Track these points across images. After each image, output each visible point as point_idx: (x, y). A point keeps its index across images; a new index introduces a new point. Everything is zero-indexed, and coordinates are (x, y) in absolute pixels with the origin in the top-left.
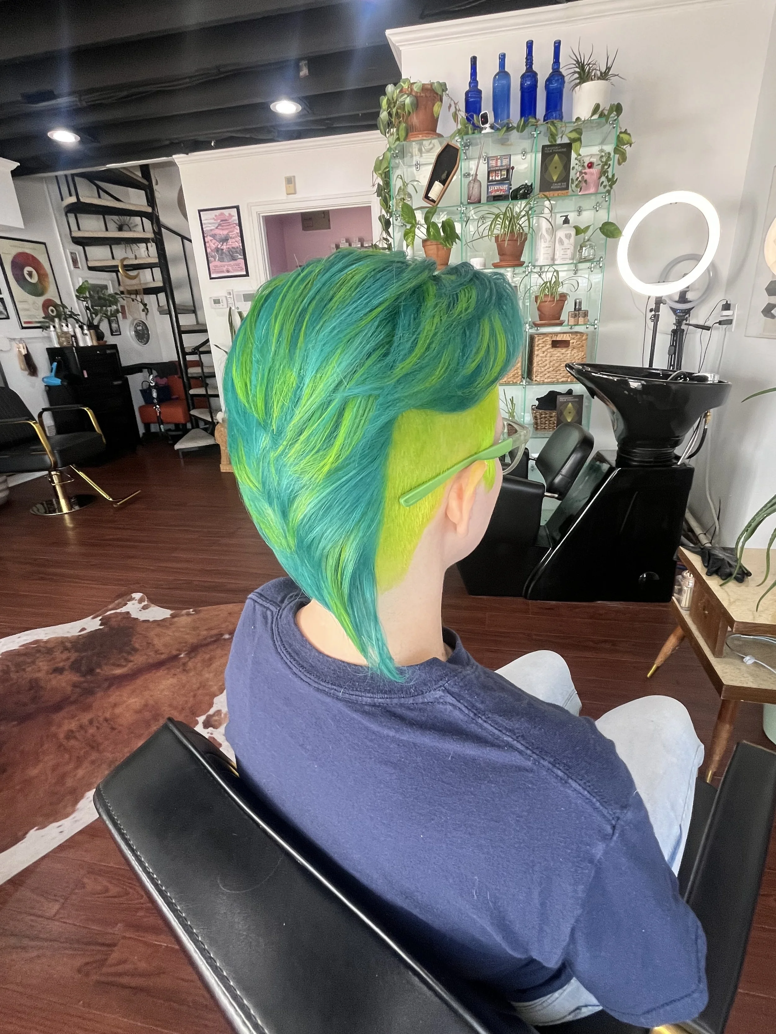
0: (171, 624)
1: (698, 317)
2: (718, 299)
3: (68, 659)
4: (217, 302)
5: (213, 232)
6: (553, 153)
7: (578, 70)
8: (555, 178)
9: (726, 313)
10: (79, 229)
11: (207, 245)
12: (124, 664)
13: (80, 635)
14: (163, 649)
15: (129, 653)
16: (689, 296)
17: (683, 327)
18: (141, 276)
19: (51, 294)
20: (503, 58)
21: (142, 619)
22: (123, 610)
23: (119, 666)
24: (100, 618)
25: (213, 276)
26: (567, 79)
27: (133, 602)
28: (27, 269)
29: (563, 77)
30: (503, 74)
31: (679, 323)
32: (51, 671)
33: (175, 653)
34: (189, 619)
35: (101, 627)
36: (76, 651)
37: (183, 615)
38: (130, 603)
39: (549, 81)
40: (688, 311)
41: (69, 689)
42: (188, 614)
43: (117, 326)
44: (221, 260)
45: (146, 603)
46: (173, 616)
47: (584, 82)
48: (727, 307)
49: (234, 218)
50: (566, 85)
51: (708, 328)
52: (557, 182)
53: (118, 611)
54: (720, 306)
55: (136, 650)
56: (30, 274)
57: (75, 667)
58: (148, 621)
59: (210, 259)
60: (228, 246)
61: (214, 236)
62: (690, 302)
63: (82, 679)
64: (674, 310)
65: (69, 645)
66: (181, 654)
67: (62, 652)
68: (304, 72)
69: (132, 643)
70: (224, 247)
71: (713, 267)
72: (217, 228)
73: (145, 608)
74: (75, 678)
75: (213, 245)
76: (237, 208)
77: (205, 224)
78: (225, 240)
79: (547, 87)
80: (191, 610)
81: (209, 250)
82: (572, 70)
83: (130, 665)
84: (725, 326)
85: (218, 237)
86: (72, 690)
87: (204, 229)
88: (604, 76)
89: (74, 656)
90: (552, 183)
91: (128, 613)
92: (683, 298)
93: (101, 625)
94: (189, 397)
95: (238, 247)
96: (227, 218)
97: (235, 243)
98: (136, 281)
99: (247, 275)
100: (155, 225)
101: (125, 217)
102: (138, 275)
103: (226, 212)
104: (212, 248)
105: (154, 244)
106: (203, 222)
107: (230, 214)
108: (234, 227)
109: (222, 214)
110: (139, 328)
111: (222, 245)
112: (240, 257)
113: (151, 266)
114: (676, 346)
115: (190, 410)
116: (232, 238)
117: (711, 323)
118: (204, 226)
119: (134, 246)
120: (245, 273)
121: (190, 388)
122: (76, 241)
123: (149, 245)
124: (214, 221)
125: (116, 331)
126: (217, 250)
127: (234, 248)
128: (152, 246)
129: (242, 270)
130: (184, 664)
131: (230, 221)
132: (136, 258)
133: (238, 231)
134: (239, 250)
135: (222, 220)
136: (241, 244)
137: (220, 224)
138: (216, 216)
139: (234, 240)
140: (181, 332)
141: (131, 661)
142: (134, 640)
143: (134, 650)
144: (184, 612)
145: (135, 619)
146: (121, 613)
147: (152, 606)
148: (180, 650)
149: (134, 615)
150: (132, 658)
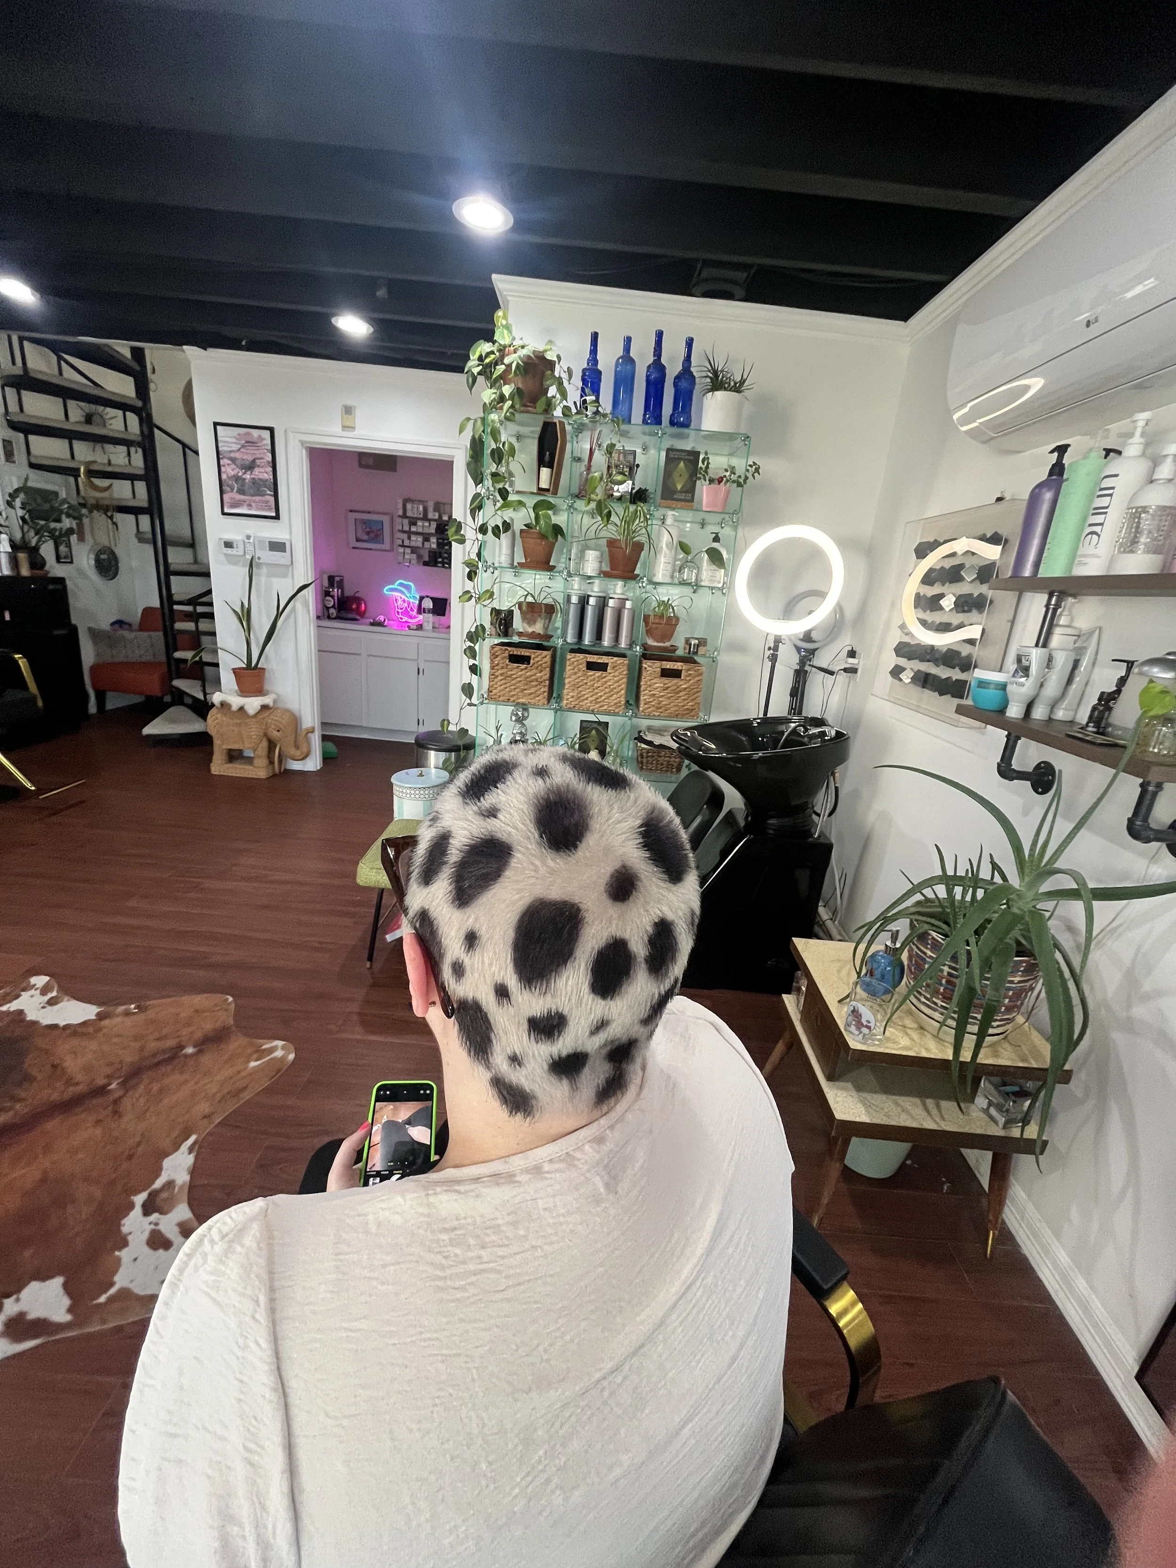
1: (823, 659)
2: (844, 642)
4: (228, 545)
5: (232, 455)
6: (679, 459)
7: (711, 375)
8: (679, 487)
9: (851, 660)
10: (22, 411)
11: (223, 469)
16: (814, 635)
17: (807, 668)
20: (628, 340)
22: (14, 1006)
25: (226, 510)
26: (697, 380)
27: (32, 992)
29: (694, 377)
30: (627, 359)
31: (802, 663)
38: (25, 995)
39: (678, 378)
40: (812, 652)
42: (127, 1013)
44: (241, 492)
45: (54, 994)
46: (100, 1017)
47: (717, 390)
48: (852, 654)
49: (265, 442)
50: (697, 387)
51: (832, 673)
52: (681, 492)
54: (845, 653)
59: (225, 488)
60: (253, 476)
61: (233, 460)
62: (814, 642)
64: (798, 649)
68: (382, 293)
70: (248, 476)
71: (839, 609)
72: (239, 450)
73: (52, 1002)
75: (230, 470)
76: (271, 430)
77: (222, 442)
78: (251, 466)
79: (675, 385)
80: (133, 1006)
81: (224, 476)
82: (704, 374)
84: (849, 674)
85: (238, 462)
87: (220, 449)
88: (737, 388)
90: (675, 492)
91: (21, 1012)
92: (807, 637)
94: (172, 662)
95: (267, 480)
96: (255, 440)
97: (263, 473)
98: (106, 494)
99: (277, 517)
100: (144, 426)
101: (98, 407)
102: (111, 486)
103: (255, 433)
104: (230, 475)
105: (140, 451)
106: (219, 439)
107: (260, 436)
108: (264, 453)
109: (248, 434)
110: (103, 557)
111: (245, 473)
112: (268, 492)
113: (132, 478)
114: (798, 688)
115: (171, 680)
116: (259, 466)
117: (835, 668)
118: (220, 445)
119: (109, 447)
120: (274, 514)
121: (176, 650)
122: (14, 426)
123: (133, 450)
124: (237, 439)
125: (66, 557)
126: (237, 478)
127: (260, 479)
128: (136, 452)
129: (270, 510)
131: (259, 445)
132: (110, 464)
133: (270, 460)
134: (267, 484)
135: (247, 442)
136: (272, 477)
137: (243, 446)
138: (239, 435)
139: (262, 471)
140: (168, 573)
141: (20, 1100)
142: (28, 1061)
143: (28, 1078)
144: (121, 1008)
145: (34, 1023)
146: (8, 1013)
147: (66, 998)
148: (110, 1077)
149: (31, 1015)
150: (23, 1094)
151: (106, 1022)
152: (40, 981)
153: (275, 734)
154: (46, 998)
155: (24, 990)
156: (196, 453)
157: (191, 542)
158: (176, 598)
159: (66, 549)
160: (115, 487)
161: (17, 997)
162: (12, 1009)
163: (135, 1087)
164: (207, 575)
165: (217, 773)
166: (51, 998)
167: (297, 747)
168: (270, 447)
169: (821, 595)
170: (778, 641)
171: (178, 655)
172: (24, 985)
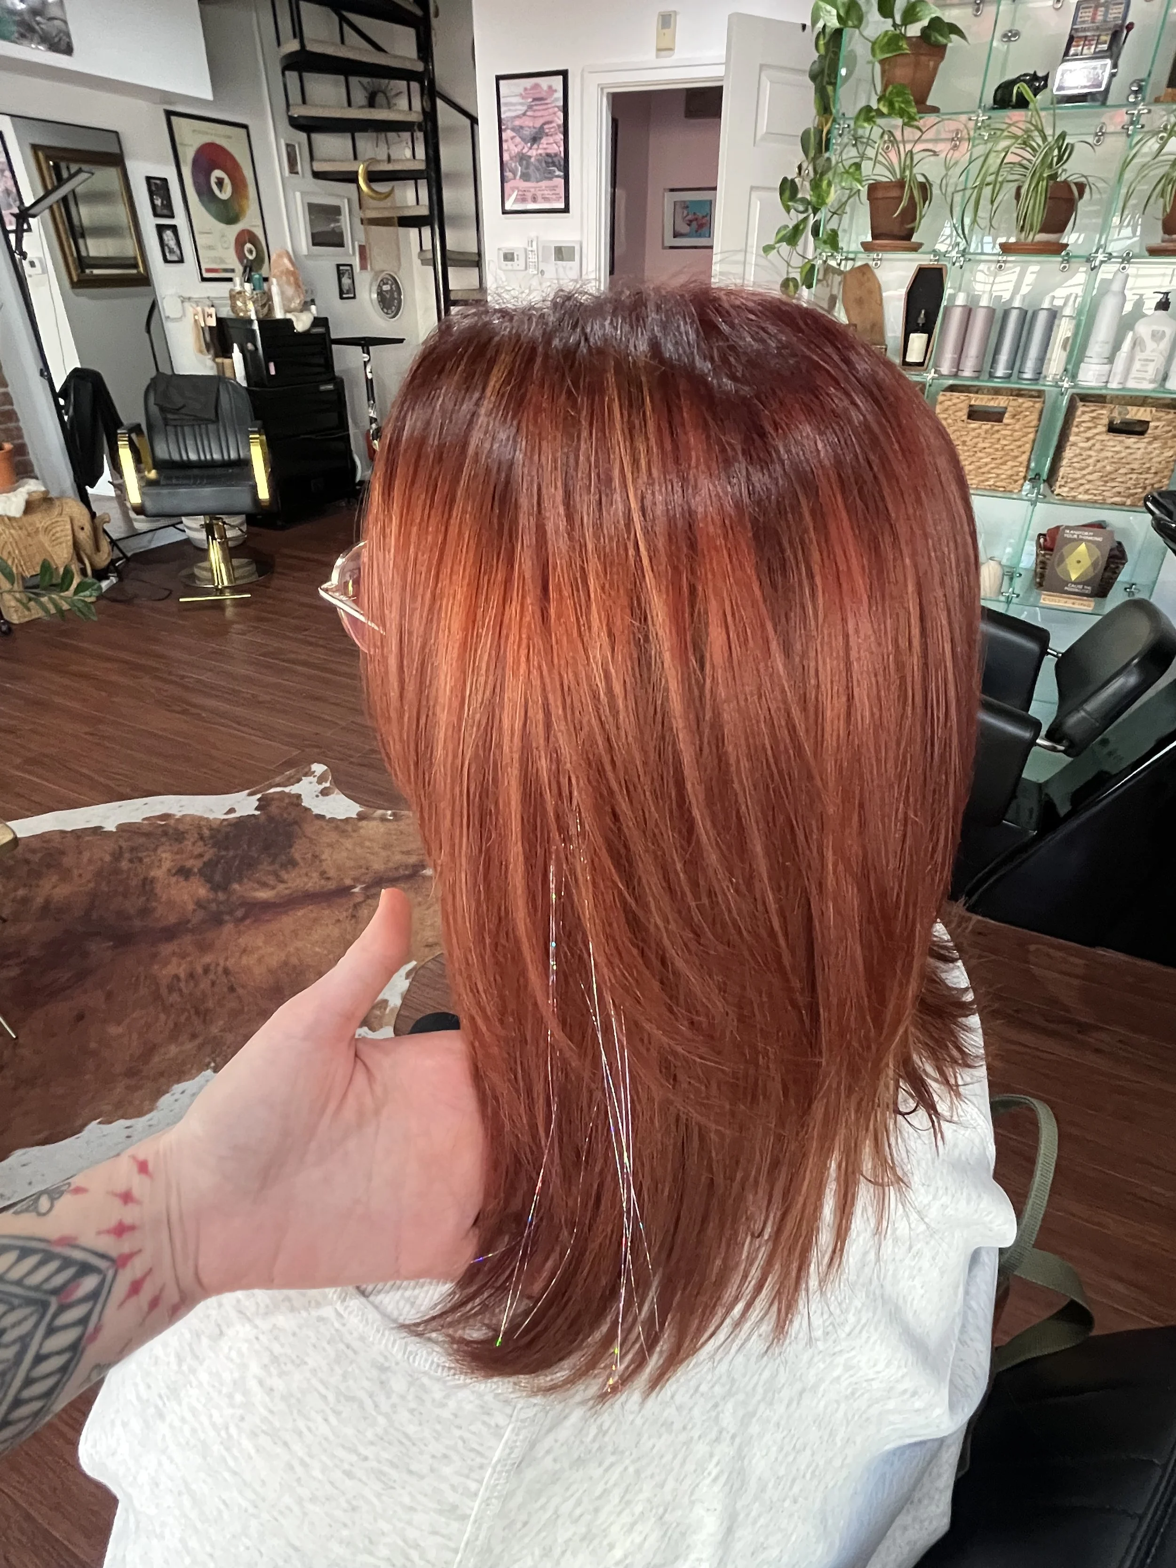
0: (354, 830)
3: (201, 856)
4: (509, 257)
5: (517, 123)
10: (304, 102)
11: (505, 146)
12: (271, 883)
13: (224, 820)
14: (332, 873)
15: (283, 866)
18: (398, 193)
19: (250, 221)
21: (316, 811)
22: (293, 789)
23: (264, 885)
24: (259, 796)
25: (508, 208)
27: (311, 779)
28: (217, 173)
32: (174, 871)
33: (348, 882)
34: (382, 828)
35: (257, 813)
36: (214, 845)
37: (374, 819)
38: (306, 780)
41: (191, 907)
42: (383, 819)
43: (350, 281)
44: (525, 177)
45: (328, 785)
46: (361, 817)
49: (556, 95)
53: (287, 790)
55: (293, 863)
56: (220, 183)
57: (207, 871)
58: (323, 817)
59: (508, 174)
60: (540, 151)
61: (518, 130)
63: (211, 895)
65: (206, 833)
66: (355, 887)
67: (195, 843)
69: (293, 850)
70: (533, 153)
72: (524, 114)
73: (325, 792)
74: (203, 892)
75: (513, 147)
76: (564, 75)
77: (506, 104)
78: (538, 136)
80: (389, 812)
81: (506, 157)
83: (282, 886)
85: (525, 132)
86: (195, 911)
87: (503, 116)
89: (210, 854)
91: (299, 796)
93: (257, 809)
95: (556, 155)
96: (543, 95)
97: (552, 145)
98: (387, 203)
99: (566, 210)
100: (426, 98)
101: (382, 81)
102: (392, 190)
103: (544, 82)
104: (513, 154)
105: (421, 135)
106: (502, 100)
107: (550, 87)
108: (555, 113)
109: (536, 86)
110: (386, 288)
111: (530, 148)
112: (558, 173)
113: (415, 176)
116: (547, 135)
118: (503, 109)
119: (391, 137)
120: (562, 206)
122: (297, 123)
123: (415, 136)
124: (523, 98)
125: (348, 291)
126: (522, 158)
127: (548, 155)
129: (558, 200)
130: (356, 906)
131: (548, 101)
132: (389, 160)
133: (561, 122)
134: (556, 159)
135: (535, 100)
136: (562, 149)
137: (530, 107)
138: (526, 89)
139: (551, 140)
140: (449, 303)
141: (284, 881)
142: (297, 845)
144: (379, 813)
145: (307, 810)
146: (289, 795)
147: (337, 791)
148: (355, 880)
149: (306, 802)
150: (286, 876)
151: (364, 823)
152: (319, 768)
154: (321, 787)
155: (306, 775)
156: (475, 121)
160: (396, 191)
161: (299, 781)
162: (293, 792)
166: (325, 788)
168: (561, 103)
172: (306, 770)
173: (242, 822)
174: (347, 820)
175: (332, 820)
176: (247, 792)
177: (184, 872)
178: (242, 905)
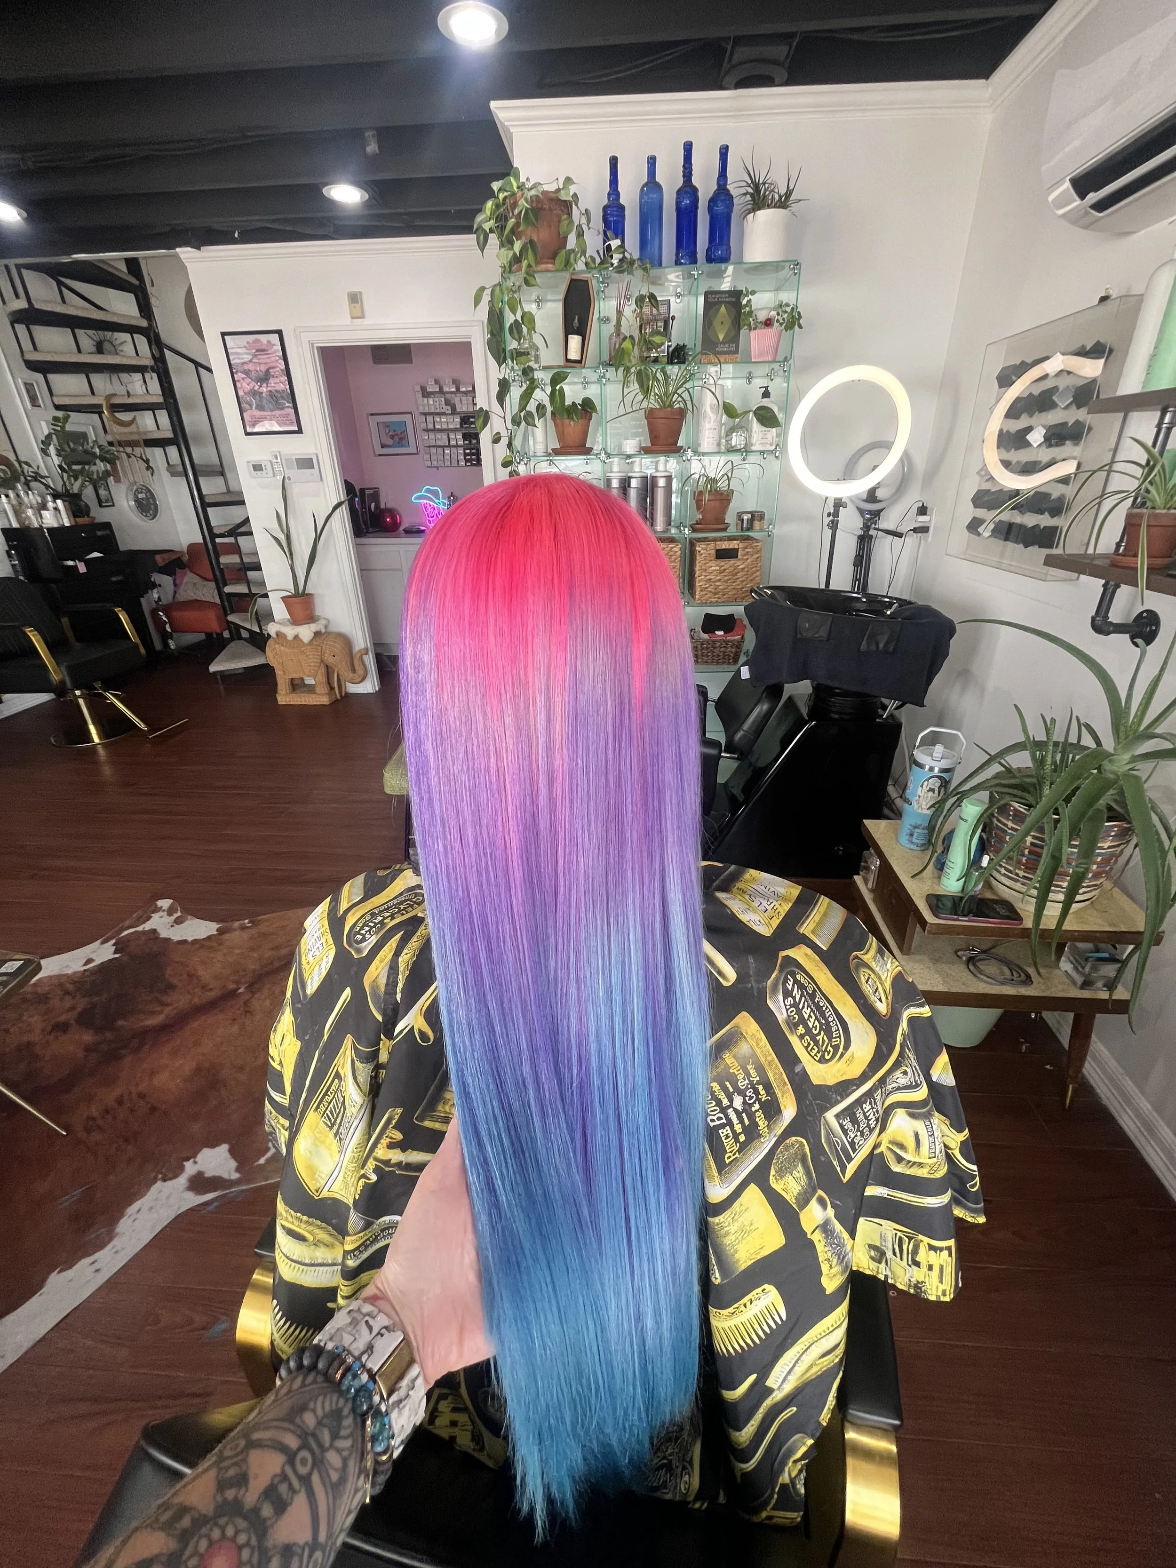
0: (220, 945)
1: (888, 521)
2: (912, 498)
3: (73, 1008)
4: (257, 468)
5: (246, 367)
6: (719, 303)
7: (750, 190)
8: (721, 337)
9: (922, 518)
10: (36, 349)
11: (238, 385)
12: (159, 1009)
13: (85, 970)
14: (213, 983)
15: (164, 993)
16: (879, 494)
17: (872, 532)
18: (139, 421)
20: (652, 161)
21: (176, 938)
22: (147, 926)
23: (153, 1013)
24: (113, 941)
25: (249, 430)
26: (735, 201)
27: (161, 914)
29: (732, 197)
30: (652, 185)
31: (866, 527)
32: (49, 1029)
33: (230, 986)
34: (245, 935)
35: (117, 956)
36: (84, 996)
37: (235, 930)
38: (155, 917)
39: (712, 201)
40: (877, 514)
41: (81, 1054)
42: (243, 928)
44: (260, 408)
45: (179, 914)
46: (221, 932)
47: (759, 209)
48: (923, 511)
49: (275, 348)
50: (735, 208)
51: (900, 535)
52: (723, 343)
53: (140, 928)
54: (914, 510)
55: (173, 987)
57: (85, 1019)
58: (185, 941)
59: (244, 405)
60: (269, 389)
61: (247, 373)
62: (880, 501)
63: (98, 1038)
64: (861, 511)
65: (70, 987)
66: (239, 988)
67: (61, 1000)
68: (372, 148)
69: (166, 976)
70: (264, 389)
71: (907, 458)
72: (251, 361)
73: (178, 921)
74: (88, 1037)
75: (246, 385)
76: (280, 333)
77: (233, 354)
78: (265, 378)
79: (710, 209)
80: (246, 921)
81: (241, 393)
82: (743, 191)
83: (167, 1010)
84: (919, 535)
85: (253, 374)
86: (86, 1057)
87: (232, 362)
88: (783, 203)
89: (82, 1003)
90: (717, 343)
91: (154, 931)
92: (871, 496)
93: (115, 953)
94: (225, 597)
95: (283, 391)
96: (264, 347)
97: (279, 384)
98: (131, 429)
99: (300, 431)
100: (154, 347)
101: (106, 333)
102: (134, 419)
103: (264, 338)
104: (246, 390)
105: (155, 375)
106: (230, 351)
107: (269, 342)
108: (277, 361)
109: (257, 341)
110: (141, 496)
111: (260, 386)
112: (287, 405)
113: (152, 407)
114: (862, 557)
115: (226, 615)
116: (273, 376)
117: (903, 529)
118: (231, 357)
119: (124, 376)
120: (296, 429)
121: (225, 584)
122: (33, 366)
123: (147, 376)
124: (247, 349)
125: (107, 501)
126: (254, 393)
127: (277, 391)
128: (152, 378)
129: (291, 424)
130: (246, 1003)
131: (270, 352)
132: (129, 395)
133: (283, 367)
134: (284, 395)
135: (257, 351)
136: (288, 387)
137: (255, 356)
138: (248, 343)
139: (277, 380)
140: (205, 505)
141: (168, 1005)
142: (169, 972)
143: (171, 987)
144: (237, 924)
145: (167, 940)
146: (144, 932)
147: (189, 917)
148: (237, 983)
149: (164, 934)
150: (169, 1000)
151: (226, 936)
152: (165, 903)
153: (330, 660)
154: (173, 918)
155: (154, 912)
156: (209, 370)
157: (220, 469)
158: (217, 531)
159: (107, 492)
160: (138, 419)
161: (149, 918)
162: (147, 929)
163: (260, 990)
164: (242, 503)
165: (284, 703)
166: (178, 918)
167: (354, 670)
168: (281, 354)
169: (887, 446)
170: (839, 504)
171: (228, 589)
172: (153, 908)
173: (105, 967)
174: (209, 938)
175: (195, 941)
176: (99, 941)
177: (62, 1028)
178: (133, 1037)
